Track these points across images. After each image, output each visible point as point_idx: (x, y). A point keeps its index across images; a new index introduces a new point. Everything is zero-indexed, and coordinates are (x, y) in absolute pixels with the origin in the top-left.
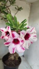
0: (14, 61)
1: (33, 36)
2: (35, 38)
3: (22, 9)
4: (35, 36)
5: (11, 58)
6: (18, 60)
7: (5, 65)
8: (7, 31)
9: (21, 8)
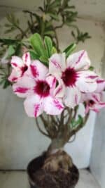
0: (56, 173)
1: (86, 78)
2: (92, 82)
3: (89, 37)
4: (92, 77)
5: (49, 165)
6: (68, 174)
7: (33, 184)
8: (24, 66)
9: (86, 34)
